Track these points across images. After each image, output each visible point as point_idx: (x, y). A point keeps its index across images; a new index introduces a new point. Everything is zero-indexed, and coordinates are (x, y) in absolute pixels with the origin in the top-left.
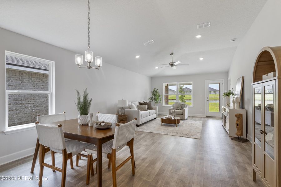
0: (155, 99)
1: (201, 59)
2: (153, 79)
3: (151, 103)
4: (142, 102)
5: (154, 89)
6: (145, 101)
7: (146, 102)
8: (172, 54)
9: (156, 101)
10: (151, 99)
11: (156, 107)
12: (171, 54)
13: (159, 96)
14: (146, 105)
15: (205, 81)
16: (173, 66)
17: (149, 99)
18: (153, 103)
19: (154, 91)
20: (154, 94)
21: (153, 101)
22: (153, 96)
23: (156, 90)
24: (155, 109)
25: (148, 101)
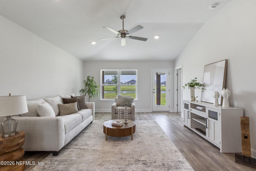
0: (90, 92)
1: (157, 37)
2: (85, 62)
3: (84, 99)
4: (68, 97)
5: (88, 77)
6: (74, 96)
7: (76, 97)
8: (123, 17)
9: (91, 95)
10: (83, 91)
11: (92, 105)
12: (121, 17)
13: (96, 87)
14: (76, 103)
15: (152, 69)
16: (125, 37)
17: (80, 91)
18: (87, 97)
19: (88, 79)
20: (87, 84)
21: (87, 94)
22: (87, 87)
23: (91, 78)
24: (91, 108)
25: (78, 95)
